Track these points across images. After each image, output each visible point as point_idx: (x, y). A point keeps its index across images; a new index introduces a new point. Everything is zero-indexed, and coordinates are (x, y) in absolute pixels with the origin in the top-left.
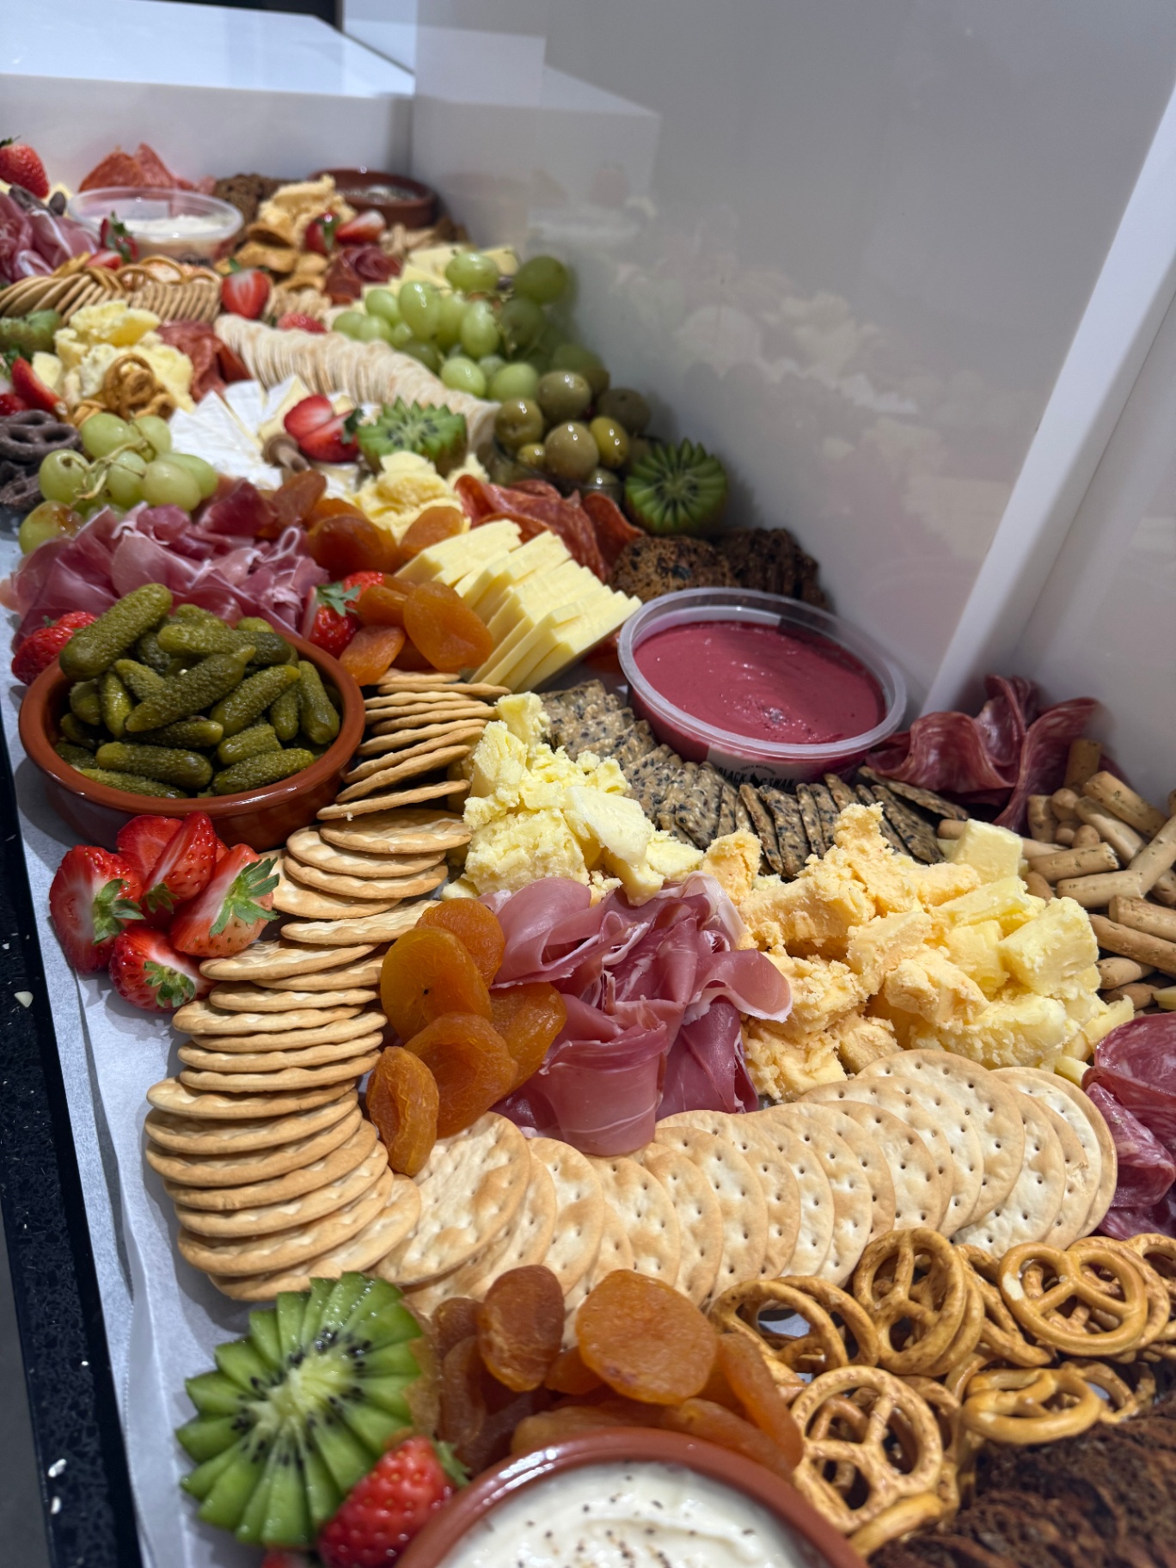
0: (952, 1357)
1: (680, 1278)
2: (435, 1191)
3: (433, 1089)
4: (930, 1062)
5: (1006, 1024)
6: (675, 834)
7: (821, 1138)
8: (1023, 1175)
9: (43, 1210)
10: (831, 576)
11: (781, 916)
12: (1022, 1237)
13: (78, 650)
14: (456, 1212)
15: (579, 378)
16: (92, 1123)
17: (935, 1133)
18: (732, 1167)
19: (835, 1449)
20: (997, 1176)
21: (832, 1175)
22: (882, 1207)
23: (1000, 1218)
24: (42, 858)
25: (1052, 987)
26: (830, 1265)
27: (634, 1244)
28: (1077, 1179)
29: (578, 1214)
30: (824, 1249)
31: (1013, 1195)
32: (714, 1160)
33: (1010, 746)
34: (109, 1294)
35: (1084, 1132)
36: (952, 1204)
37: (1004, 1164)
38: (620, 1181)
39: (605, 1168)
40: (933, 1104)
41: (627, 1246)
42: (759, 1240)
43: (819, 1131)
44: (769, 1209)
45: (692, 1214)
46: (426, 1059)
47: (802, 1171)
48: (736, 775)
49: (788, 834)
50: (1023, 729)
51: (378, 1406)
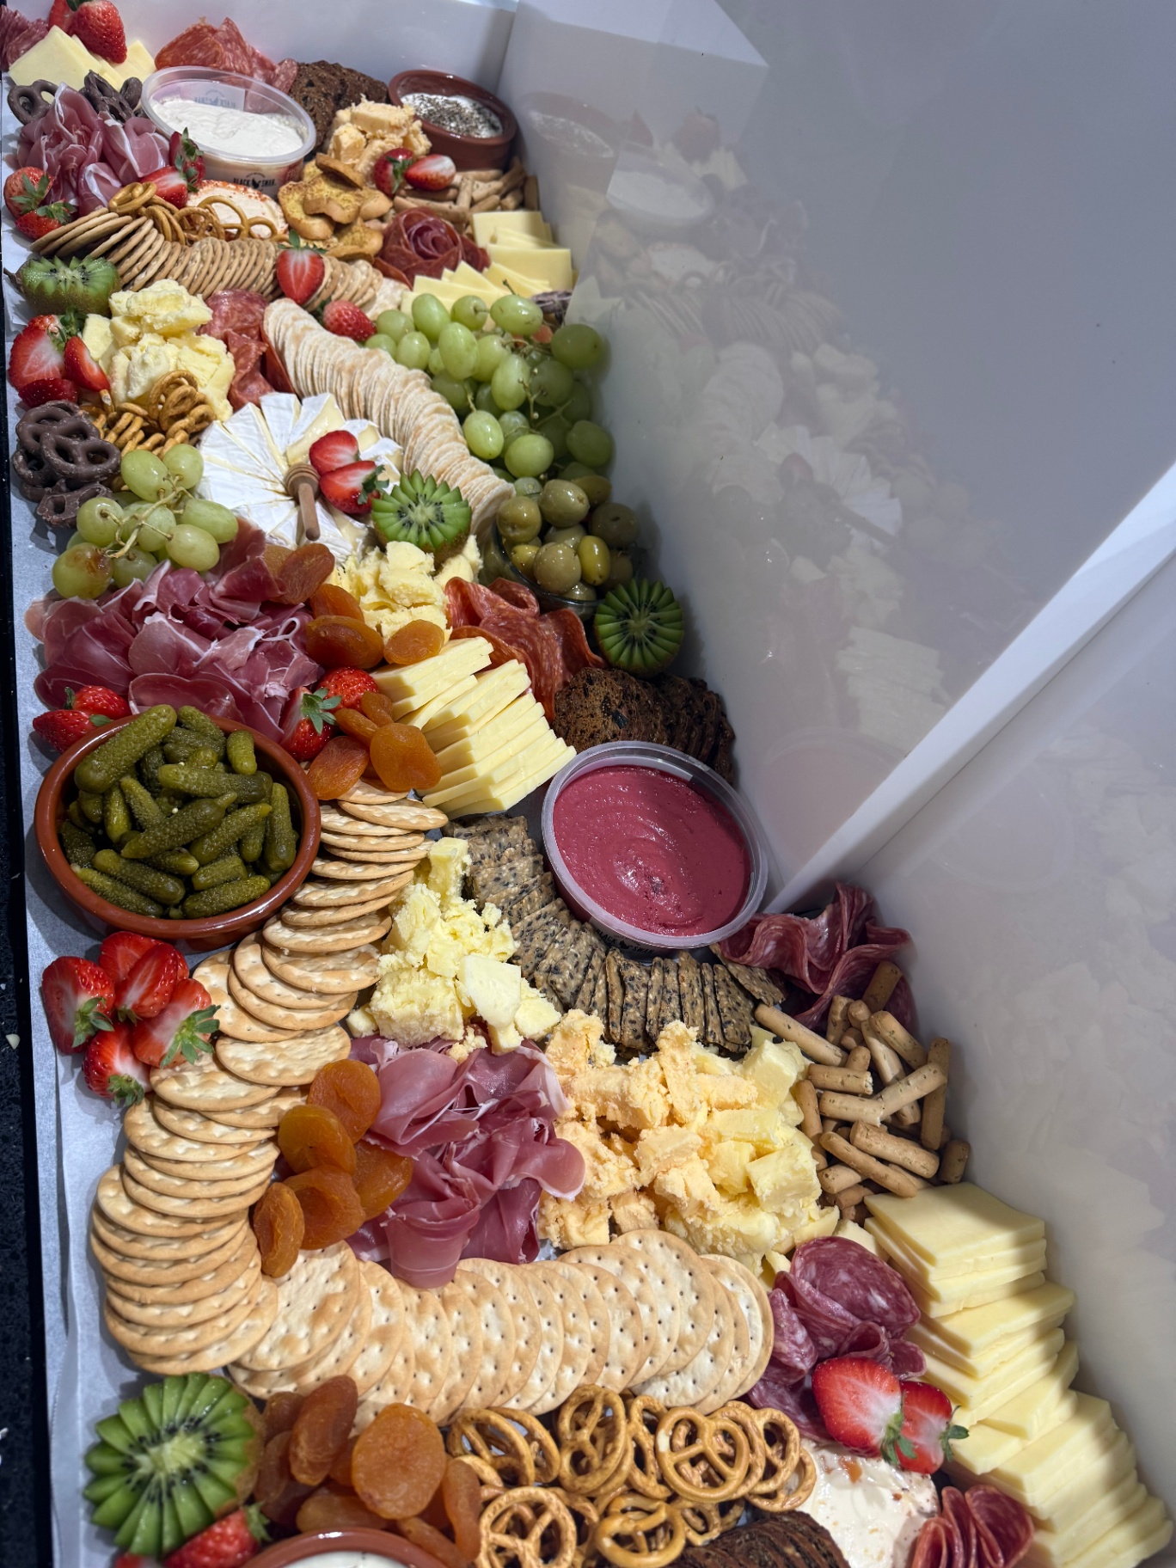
0: (602, 1491)
1: (443, 1390)
2: (289, 1296)
3: (302, 1228)
4: (670, 1247)
5: (732, 1229)
6: (544, 991)
7: (570, 1301)
8: (702, 1353)
9: (10, 1232)
10: (743, 750)
11: (599, 1100)
12: (686, 1397)
13: (91, 773)
14: (300, 1321)
15: (582, 495)
16: (54, 1185)
17: (652, 1309)
18: (500, 1316)
19: (505, 1540)
20: (684, 1350)
21: (568, 1331)
22: (597, 1360)
23: (678, 1378)
24: (40, 929)
25: (775, 1208)
26: (549, 1396)
27: (417, 1359)
28: (737, 1365)
29: (383, 1335)
30: (546, 1386)
31: (691, 1365)
32: (490, 1306)
33: (832, 956)
34: (51, 1328)
35: (756, 1329)
36: (647, 1363)
37: (690, 1343)
38: (421, 1309)
39: (413, 1297)
40: (660, 1283)
41: (413, 1362)
42: (503, 1376)
43: (570, 1294)
44: (517, 1350)
45: (463, 1345)
46: (300, 1195)
47: (549, 1324)
48: (609, 941)
49: (632, 1010)
50: (845, 946)
51: (217, 1480)
